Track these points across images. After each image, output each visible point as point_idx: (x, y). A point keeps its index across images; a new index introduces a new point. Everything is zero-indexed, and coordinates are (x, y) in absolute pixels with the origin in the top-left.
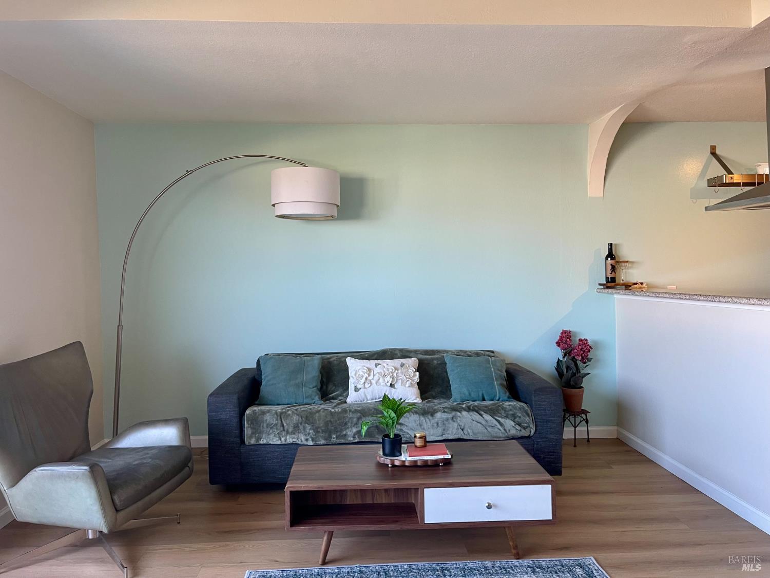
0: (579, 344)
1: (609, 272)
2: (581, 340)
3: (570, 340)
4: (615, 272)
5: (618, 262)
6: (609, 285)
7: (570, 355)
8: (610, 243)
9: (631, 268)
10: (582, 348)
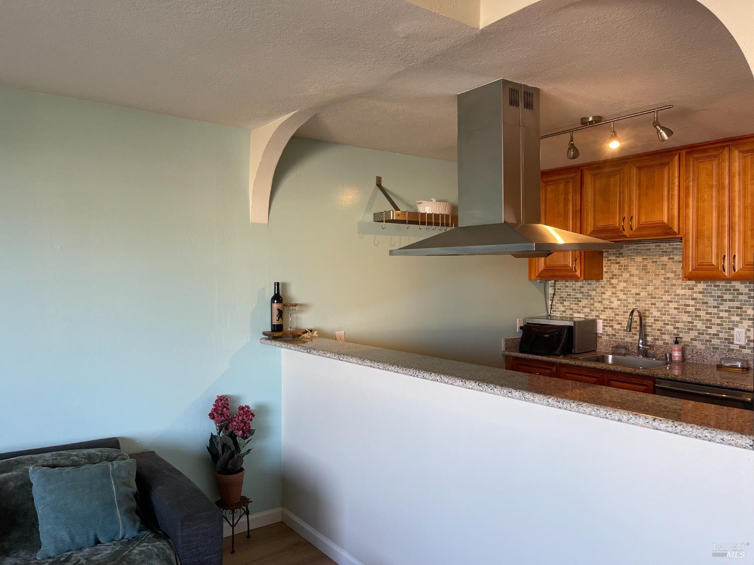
0: (239, 413)
1: (275, 318)
2: (242, 408)
3: (228, 409)
4: (282, 318)
5: (284, 305)
6: (276, 334)
7: (227, 429)
8: (277, 281)
9: (301, 311)
10: (243, 419)
